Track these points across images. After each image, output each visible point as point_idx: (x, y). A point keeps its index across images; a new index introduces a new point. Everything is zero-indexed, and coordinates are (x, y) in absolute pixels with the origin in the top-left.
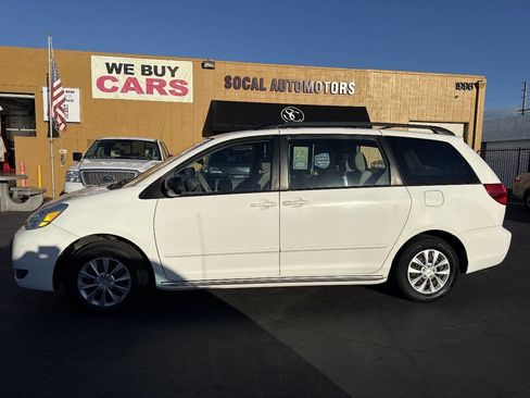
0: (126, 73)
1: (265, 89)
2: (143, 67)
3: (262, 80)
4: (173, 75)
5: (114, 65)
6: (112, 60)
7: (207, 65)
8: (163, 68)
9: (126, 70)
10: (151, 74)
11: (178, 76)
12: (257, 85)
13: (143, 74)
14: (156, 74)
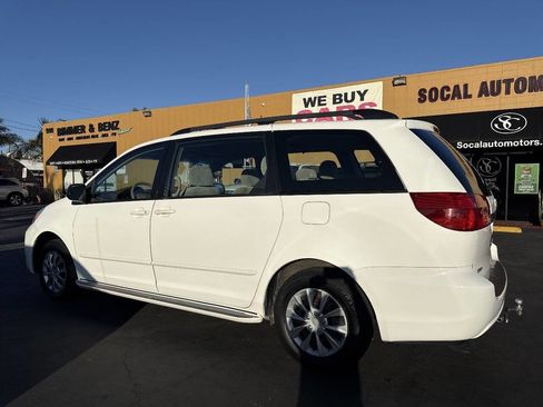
0: (319, 105)
1: (470, 96)
2: (335, 96)
3: (466, 86)
4: (362, 99)
5: (310, 99)
6: (308, 95)
7: (396, 82)
8: (353, 93)
9: (319, 101)
10: (341, 101)
11: (367, 98)
12: (459, 93)
13: (334, 103)
14: (347, 101)
